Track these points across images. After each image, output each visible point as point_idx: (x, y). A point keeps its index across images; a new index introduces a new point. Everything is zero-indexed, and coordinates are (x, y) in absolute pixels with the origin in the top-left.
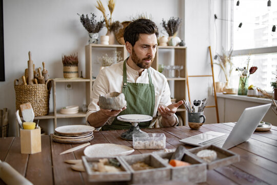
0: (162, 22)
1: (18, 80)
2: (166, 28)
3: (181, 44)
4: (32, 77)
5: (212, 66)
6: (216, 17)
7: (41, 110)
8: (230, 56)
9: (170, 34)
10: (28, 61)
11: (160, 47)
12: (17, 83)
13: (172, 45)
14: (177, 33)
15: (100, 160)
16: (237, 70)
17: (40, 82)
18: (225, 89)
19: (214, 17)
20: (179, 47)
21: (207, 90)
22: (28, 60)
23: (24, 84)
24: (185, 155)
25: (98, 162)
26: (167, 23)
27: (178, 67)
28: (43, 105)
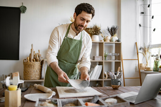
0: (107, 28)
1: (25, 60)
2: (109, 32)
3: (118, 41)
4: (32, 58)
5: (138, 54)
6: (140, 25)
7: (37, 76)
8: (148, 48)
9: (112, 35)
10: (31, 50)
11: (105, 42)
13: (112, 41)
14: (116, 34)
15: (47, 100)
16: (152, 56)
17: (36, 61)
18: (146, 68)
19: (139, 25)
20: (117, 42)
21: (135, 68)
23: (28, 62)
24: (98, 101)
25: (45, 101)
26: (110, 29)
27: (116, 54)
28: (38, 74)
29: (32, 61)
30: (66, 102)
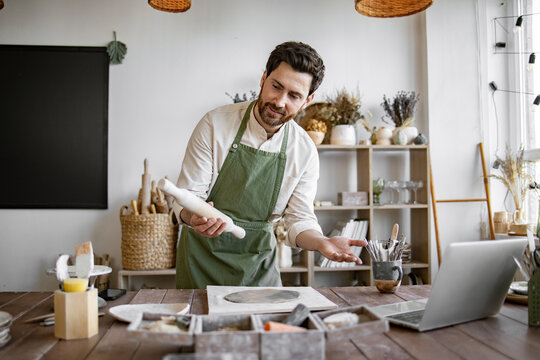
0: (383, 101)
1: (126, 208)
2: (390, 112)
3: (417, 141)
4: (147, 201)
5: (486, 181)
7: (161, 259)
9: (399, 123)
10: (143, 176)
11: (375, 146)
12: (125, 212)
13: (398, 143)
14: (412, 120)
15: (163, 318)
17: (159, 210)
18: (514, 227)
20: (414, 146)
21: (478, 227)
22: (143, 172)
23: (133, 213)
25: (160, 319)
26: (392, 102)
27: (413, 184)
28: (165, 251)
29: (147, 213)
30: (218, 322)
